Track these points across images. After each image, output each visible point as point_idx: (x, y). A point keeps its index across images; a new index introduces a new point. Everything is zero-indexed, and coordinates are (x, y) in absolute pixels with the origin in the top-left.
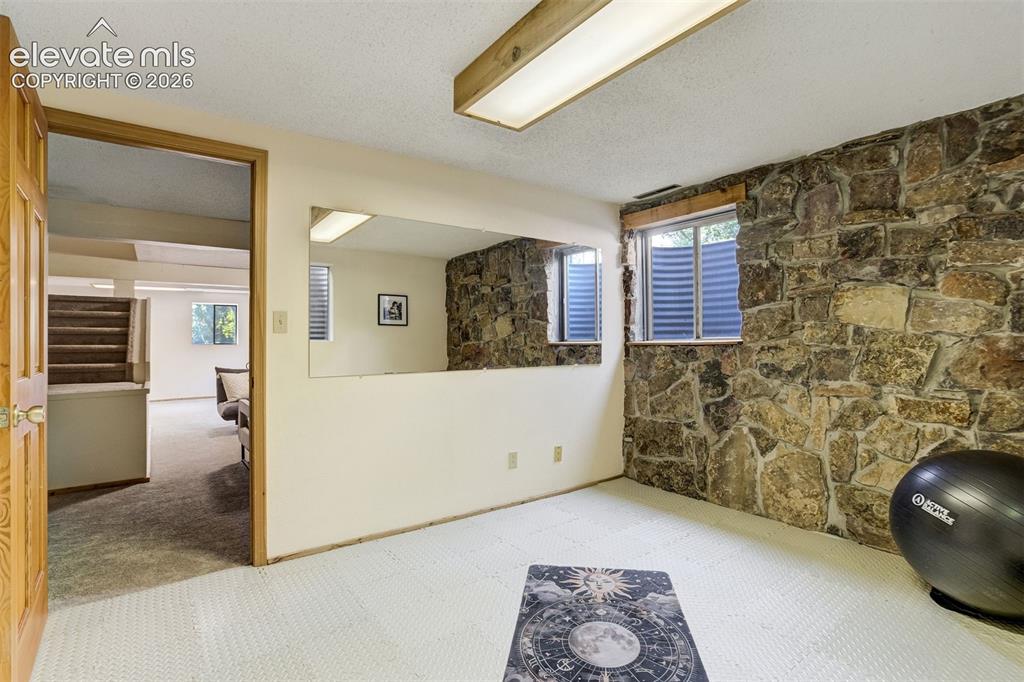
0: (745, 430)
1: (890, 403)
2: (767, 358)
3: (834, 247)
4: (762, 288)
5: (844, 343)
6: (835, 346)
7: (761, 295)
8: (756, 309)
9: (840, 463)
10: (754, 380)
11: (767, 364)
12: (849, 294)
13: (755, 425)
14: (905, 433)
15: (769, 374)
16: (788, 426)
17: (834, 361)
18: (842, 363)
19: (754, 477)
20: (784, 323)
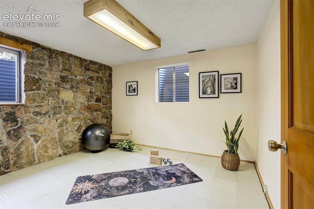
0: (29, 136)
1: (70, 119)
2: (37, 110)
3: (58, 78)
4: (34, 85)
5: (59, 104)
6: (58, 105)
7: (34, 87)
8: (32, 92)
9: (61, 137)
10: (31, 117)
11: (36, 112)
12: (62, 91)
13: (33, 133)
14: (73, 125)
15: (36, 115)
16: (46, 131)
17: (58, 109)
18: (60, 110)
19: (33, 152)
20: (43, 97)
